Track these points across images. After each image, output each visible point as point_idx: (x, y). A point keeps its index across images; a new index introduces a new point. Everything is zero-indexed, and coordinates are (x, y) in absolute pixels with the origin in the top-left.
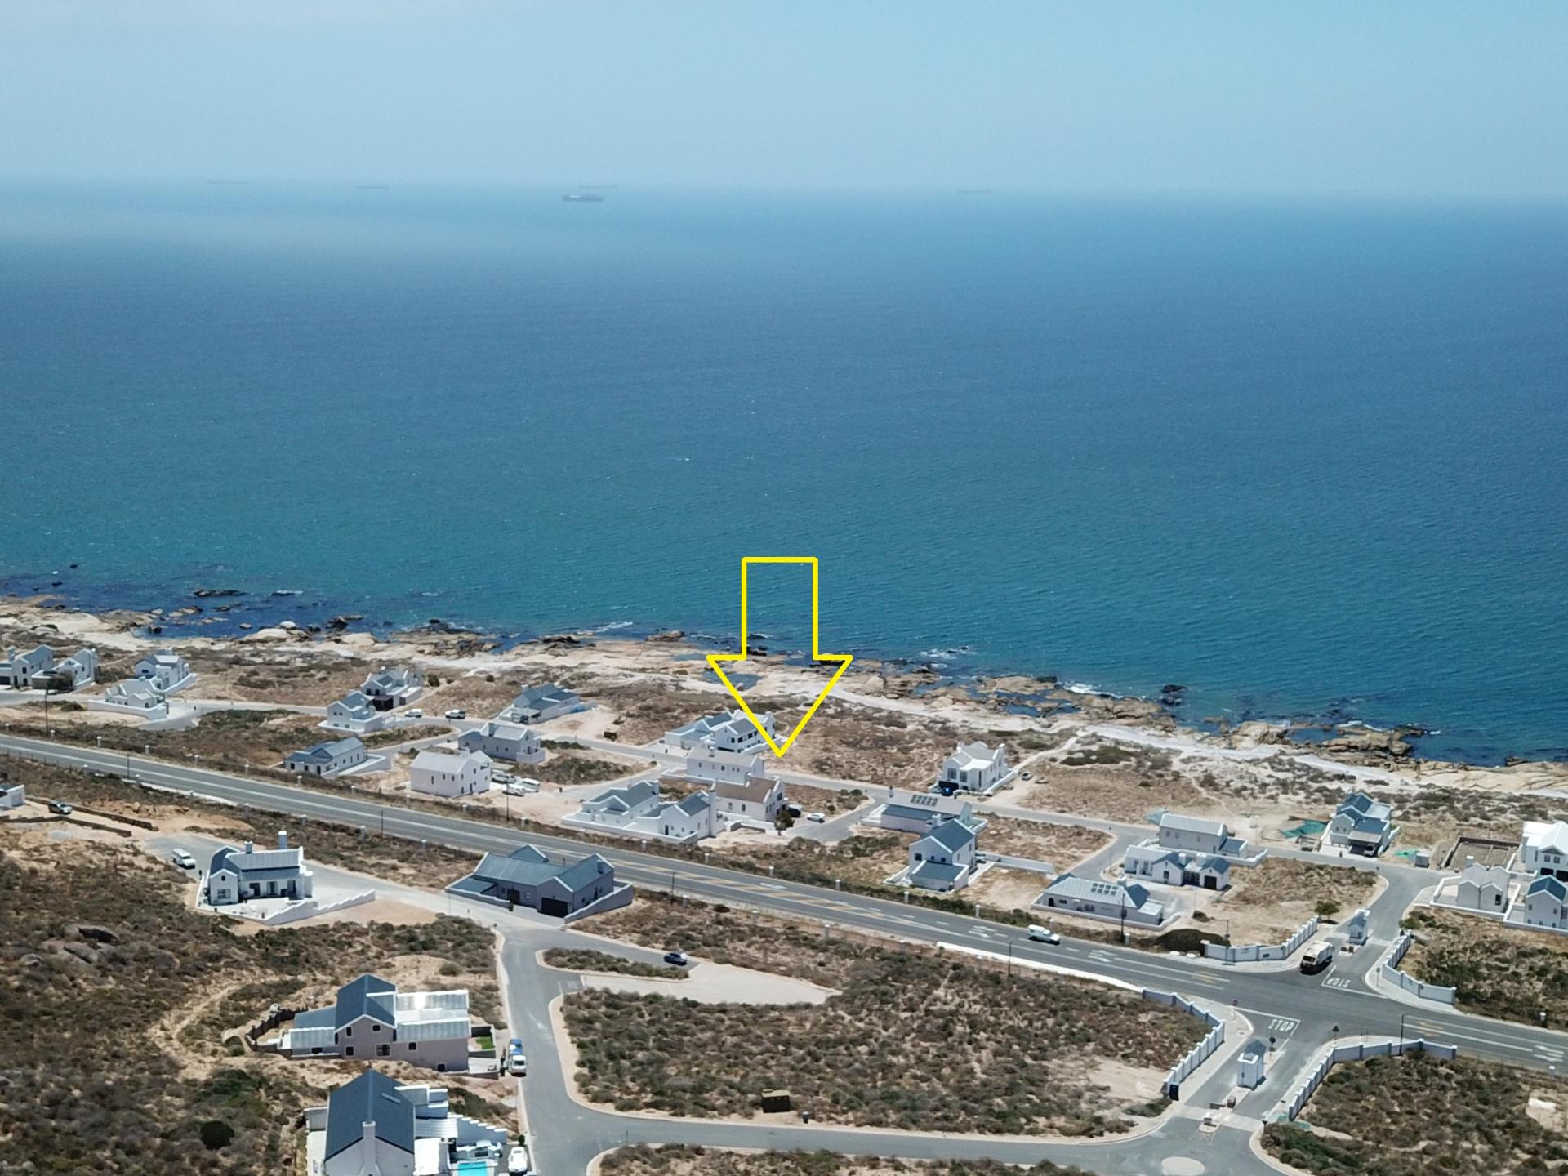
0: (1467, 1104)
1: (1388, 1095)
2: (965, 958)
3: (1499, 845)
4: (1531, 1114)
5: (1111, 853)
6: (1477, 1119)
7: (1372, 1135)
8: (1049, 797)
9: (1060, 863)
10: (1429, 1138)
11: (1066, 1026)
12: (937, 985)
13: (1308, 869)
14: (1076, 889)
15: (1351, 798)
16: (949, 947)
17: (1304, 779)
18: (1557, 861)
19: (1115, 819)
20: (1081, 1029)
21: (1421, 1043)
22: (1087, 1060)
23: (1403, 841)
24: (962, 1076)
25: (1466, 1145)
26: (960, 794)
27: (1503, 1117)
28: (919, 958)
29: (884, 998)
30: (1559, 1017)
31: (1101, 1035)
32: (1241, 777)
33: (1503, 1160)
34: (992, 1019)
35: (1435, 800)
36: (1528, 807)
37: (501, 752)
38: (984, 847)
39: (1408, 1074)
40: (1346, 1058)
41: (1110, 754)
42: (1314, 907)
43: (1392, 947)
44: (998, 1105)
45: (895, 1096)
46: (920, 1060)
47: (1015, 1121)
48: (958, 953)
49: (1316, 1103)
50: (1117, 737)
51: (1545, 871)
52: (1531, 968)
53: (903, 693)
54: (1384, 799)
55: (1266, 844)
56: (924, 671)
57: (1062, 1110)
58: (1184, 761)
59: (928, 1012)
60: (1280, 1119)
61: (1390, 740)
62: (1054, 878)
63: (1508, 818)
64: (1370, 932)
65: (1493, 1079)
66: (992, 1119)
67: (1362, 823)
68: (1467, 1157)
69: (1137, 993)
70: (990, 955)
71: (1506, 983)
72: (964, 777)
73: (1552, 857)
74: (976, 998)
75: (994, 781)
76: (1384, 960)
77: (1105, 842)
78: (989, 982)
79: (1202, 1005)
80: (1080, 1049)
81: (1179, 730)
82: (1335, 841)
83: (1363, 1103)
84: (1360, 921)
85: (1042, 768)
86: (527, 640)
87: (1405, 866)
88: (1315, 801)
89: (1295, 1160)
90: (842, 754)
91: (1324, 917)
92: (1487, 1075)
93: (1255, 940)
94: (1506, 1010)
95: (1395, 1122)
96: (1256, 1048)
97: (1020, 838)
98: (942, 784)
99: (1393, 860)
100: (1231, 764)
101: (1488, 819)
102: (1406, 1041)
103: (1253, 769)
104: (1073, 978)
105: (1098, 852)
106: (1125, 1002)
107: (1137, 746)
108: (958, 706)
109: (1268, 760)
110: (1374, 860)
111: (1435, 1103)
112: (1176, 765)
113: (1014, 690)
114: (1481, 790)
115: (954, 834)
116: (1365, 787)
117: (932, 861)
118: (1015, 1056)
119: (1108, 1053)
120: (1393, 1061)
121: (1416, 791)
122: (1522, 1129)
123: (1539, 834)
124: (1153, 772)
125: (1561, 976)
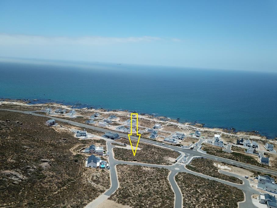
1: (199, 162)
3: (212, 137)
4: (214, 165)
5: (171, 136)
6: (208, 165)
7: (197, 166)
8: (165, 129)
9: (166, 136)
10: (203, 167)
12: (152, 149)
13: (192, 138)
14: (167, 139)
15: (197, 131)
16: (154, 145)
17: (192, 129)
18: (218, 139)
19: (172, 132)
20: (167, 154)
21: (203, 157)
23: (202, 136)
24: (154, 158)
25: (207, 168)
26: (156, 129)
28: (151, 146)
29: (147, 150)
30: (217, 155)
31: (169, 155)
33: (211, 170)
34: (158, 152)
35: (205, 132)
36: (215, 133)
37: (108, 122)
38: (158, 134)
40: (195, 158)
41: (172, 125)
42: (192, 142)
43: (200, 147)
44: (158, 161)
45: (147, 160)
46: (150, 156)
47: (160, 163)
49: (191, 163)
50: (172, 123)
51: (216, 140)
52: (215, 150)
53: (150, 118)
54: (200, 131)
55: (187, 135)
56: (152, 116)
57: (165, 162)
59: (151, 151)
60: (188, 164)
61: (201, 125)
62: (165, 138)
63: (213, 134)
66: (157, 163)
67: (198, 134)
70: (158, 146)
71: (212, 151)
72: (156, 127)
74: (156, 150)
75: (159, 127)
76: (199, 148)
77: (171, 134)
78: (158, 148)
79: (180, 152)
80: (167, 156)
81: (179, 123)
82: (195, 135)
83: (196, 163)
84: (197, 144)
85: (164, 126)
86: (111, 110)
88: (193, 131)
89: (189, 169)
90: (144, 124)
92: (210, 161)
93: (186, 145)
94: (212, 154)
95: (200, 165)
96: (185, 157)
97: (162, 134)
98: (154, 128)
99: (201, 138)
100: (184, 127)
101: (211, 134)
102: (201, 157)
103: (186, 127)
104: (167, 148)
106: (172, 151)
107: (174, 124)
108: (156, 119)
109: (188, 127)
110: (199, 138)
111: (204, 163)
112: (178, 127)
113: (162, 118)
114: (210, 131)
115: (155, 133)
117: (152, 136)
118: (160, 157)
119: (170, 157)
120: (200, 159)
121: (203, 131)
122: (213, 167)
123: (216, 136)
124: (176, 127)
125: (218, 151)
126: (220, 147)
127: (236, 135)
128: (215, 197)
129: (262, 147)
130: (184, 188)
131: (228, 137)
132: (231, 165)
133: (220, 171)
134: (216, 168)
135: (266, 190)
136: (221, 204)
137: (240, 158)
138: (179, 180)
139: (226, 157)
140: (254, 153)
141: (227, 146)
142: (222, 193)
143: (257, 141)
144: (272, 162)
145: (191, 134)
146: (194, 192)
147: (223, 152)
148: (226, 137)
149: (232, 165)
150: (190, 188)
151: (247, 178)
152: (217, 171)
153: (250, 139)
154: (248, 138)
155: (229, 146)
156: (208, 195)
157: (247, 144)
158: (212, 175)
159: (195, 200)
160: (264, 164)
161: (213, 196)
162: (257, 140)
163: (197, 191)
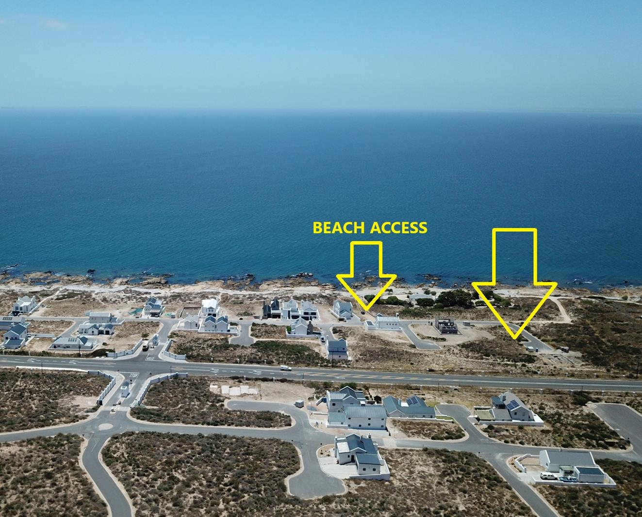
0: (192, 390)
1: (168, 392)
2: (26, 370)
3: (195, 308)
4: (211, 390)
5: (74, 327)
6: (196, 395)
7: (164, 405)
8: (51, 312)
9: (57, 333)
10: (182, 403)
11: (63, 387)
12: (17, 381)
13: (138, 324)
14: (63, 341)
15: (150, 299)
16: (20, 367)
17: (135, 295)
18: (212, 311)
19: (74, 316)
20: (68, 387)
21: (177, 374)
22: (71, 397)
23: (167, 311)
24: (28, 410)
25: (193, 403)
26: (20, 315)
27: (203, 393)
28: (10, 372)
30: (217, 359)
31: (75, 388)
32: (115, 297)
33: (204, 406)
34: (37, 389)
35: (175, 297)
36: (203, 295)
38: (30, 332)
39: (174, 384)
40: (155, 382)
41: (71, 295)
42: (141, 336)
43: (166, 345)
44: (42, 417)
45: (5, 421)
46: (13, 407)
47: (48, 422)
48: (24, 369)
49: (146, 398)
50: (73, 289)
51: (209, 315)
52: (208, 345)
54: (160, 298)
55: (124, 317)
56: (4, 274)
57: (64, 415)
58: (96, 294)
59: (14, 390)
60: (135, 406)
61: (161, 280)
62: (55, 338)
63: (197, 299)
64: (159, 341)
65: (199, 381)
66: (40, 423)
67: (154, 307)
68: (193, 407)
69: (86, 372)
70: (35, 368)
71: (201, 351)
72: (21, 309)
73: (211, 310)
74: (31, 383)
75: (32, 309)
76: (164, 349)
77: (72, 324)
78: (35, 377)
79: (107, 373)
80: (68, 394)
81: (94, 284)
82: (146, 314)
83: (161, 396)
84: (156, 338)
85: (48, 302)
87: (168, 319)
88: (139, 302)
89: (141, 418)
91: (144, 338)
92: (197, 380)
93: (123, 349)
94: (201, 359)
95: (171, 400)
96: (126, 384)
97: (42, 327)
98: (14, 312)
99: (164, 317)
100: (111, 293)
101: (192, 300)
102: (173, 374)
103: (119, 294)
104: (64, 371)
105: (70, 328)
106: (82, 376)
107: (80, 291)
108: (17, 285)
109: (124, 290)
110: (159, 318)
111: (183, 392)
112: (94, 296)
113: (36, 277)
114: (189, 292)
115: (19, 329)
116: (154, 295)
117: (12, 339)
118: (46, 400)
119: (78, 394)
120: (169, 381)
121: (169, 295)
122: (209, 395)
123: (207, 303)
124: (86, 299)
125: (216, 346)
126: (222, 334)
127: (258, 293)
128: (226, 480)
129: (327, 315)
130: (133, 480)
131: (238, 302)
132: (256, 379)
133: (228, 404)
134: (218, 399)
135: (349, 426)
136: (244, 497)
137: (277, 354)
138: (117, 459)
139: (241, 359)
140: (308, 333)
141: (239, 328)
142: (241, 465)
143: (313, 300)
144: (354, 348)
145: (135, 312)
146: (164, 483)
147: (231, 346)
148: (235, 303)
149: (259, 379)
150: (151, 476)
151: (300, 405)
152: (223, 405)
153: (296, 298)
154: (289, 295)
155: (245, 327)
156: (204, 482)
157: (289, 311)
158: (210, 419)
159: (170, 505)
160: (336, 357)
161: (220, 479)
162: (312, 298)
163: (172, 478)
